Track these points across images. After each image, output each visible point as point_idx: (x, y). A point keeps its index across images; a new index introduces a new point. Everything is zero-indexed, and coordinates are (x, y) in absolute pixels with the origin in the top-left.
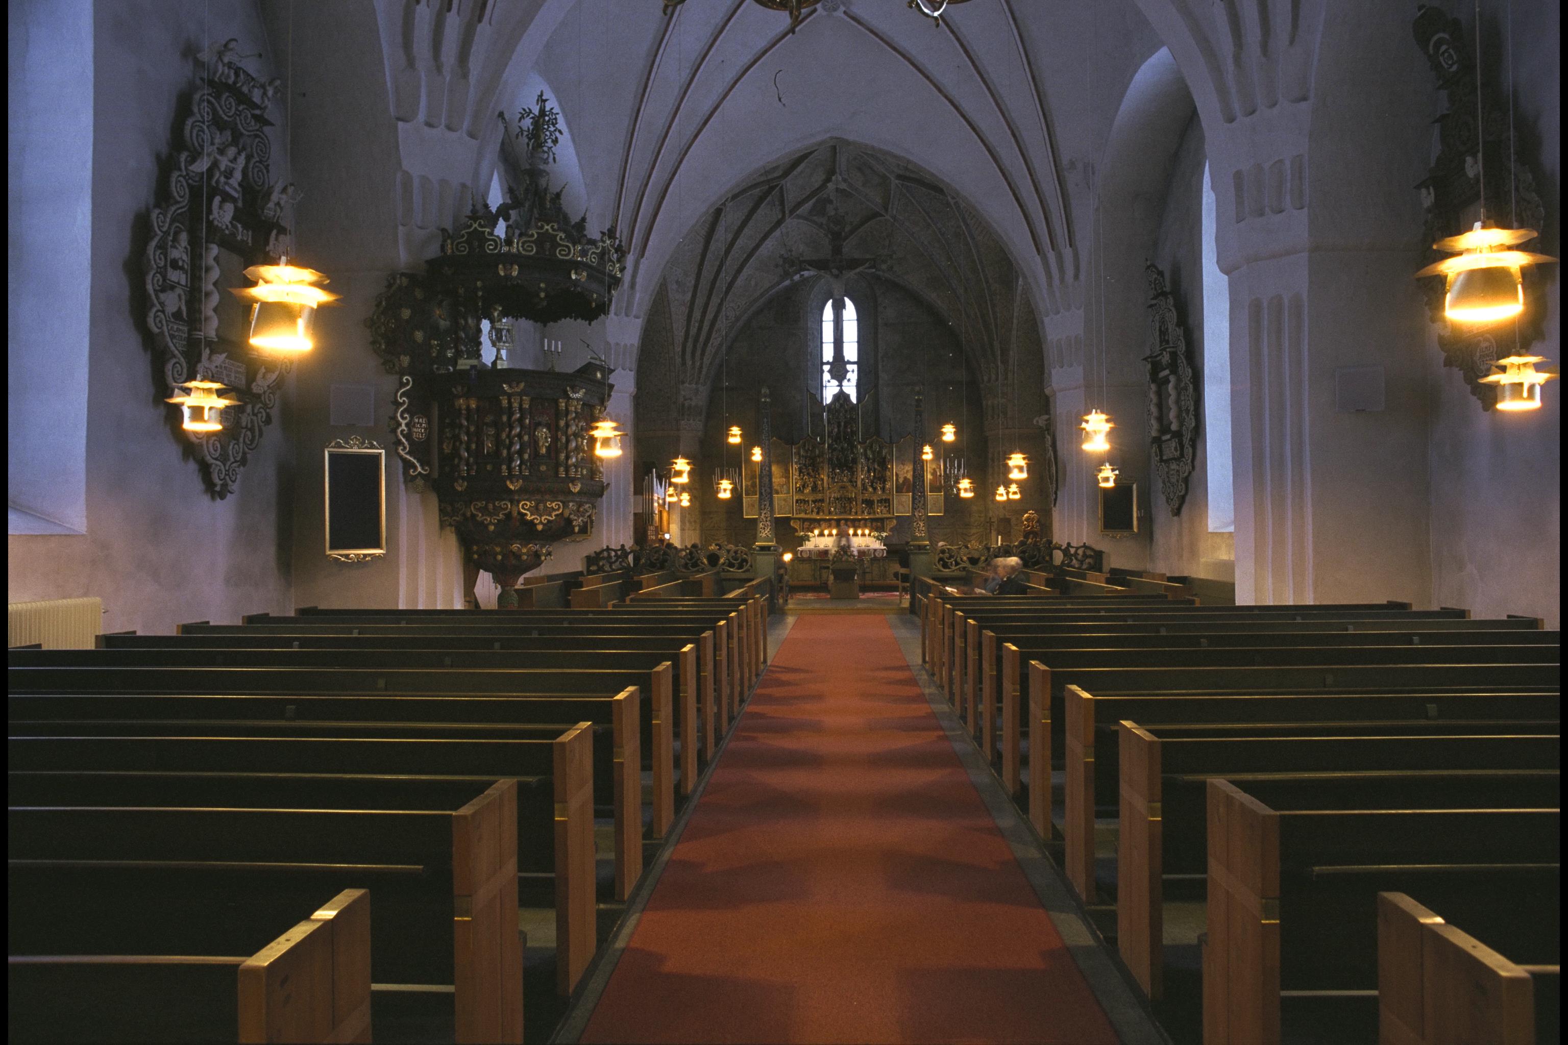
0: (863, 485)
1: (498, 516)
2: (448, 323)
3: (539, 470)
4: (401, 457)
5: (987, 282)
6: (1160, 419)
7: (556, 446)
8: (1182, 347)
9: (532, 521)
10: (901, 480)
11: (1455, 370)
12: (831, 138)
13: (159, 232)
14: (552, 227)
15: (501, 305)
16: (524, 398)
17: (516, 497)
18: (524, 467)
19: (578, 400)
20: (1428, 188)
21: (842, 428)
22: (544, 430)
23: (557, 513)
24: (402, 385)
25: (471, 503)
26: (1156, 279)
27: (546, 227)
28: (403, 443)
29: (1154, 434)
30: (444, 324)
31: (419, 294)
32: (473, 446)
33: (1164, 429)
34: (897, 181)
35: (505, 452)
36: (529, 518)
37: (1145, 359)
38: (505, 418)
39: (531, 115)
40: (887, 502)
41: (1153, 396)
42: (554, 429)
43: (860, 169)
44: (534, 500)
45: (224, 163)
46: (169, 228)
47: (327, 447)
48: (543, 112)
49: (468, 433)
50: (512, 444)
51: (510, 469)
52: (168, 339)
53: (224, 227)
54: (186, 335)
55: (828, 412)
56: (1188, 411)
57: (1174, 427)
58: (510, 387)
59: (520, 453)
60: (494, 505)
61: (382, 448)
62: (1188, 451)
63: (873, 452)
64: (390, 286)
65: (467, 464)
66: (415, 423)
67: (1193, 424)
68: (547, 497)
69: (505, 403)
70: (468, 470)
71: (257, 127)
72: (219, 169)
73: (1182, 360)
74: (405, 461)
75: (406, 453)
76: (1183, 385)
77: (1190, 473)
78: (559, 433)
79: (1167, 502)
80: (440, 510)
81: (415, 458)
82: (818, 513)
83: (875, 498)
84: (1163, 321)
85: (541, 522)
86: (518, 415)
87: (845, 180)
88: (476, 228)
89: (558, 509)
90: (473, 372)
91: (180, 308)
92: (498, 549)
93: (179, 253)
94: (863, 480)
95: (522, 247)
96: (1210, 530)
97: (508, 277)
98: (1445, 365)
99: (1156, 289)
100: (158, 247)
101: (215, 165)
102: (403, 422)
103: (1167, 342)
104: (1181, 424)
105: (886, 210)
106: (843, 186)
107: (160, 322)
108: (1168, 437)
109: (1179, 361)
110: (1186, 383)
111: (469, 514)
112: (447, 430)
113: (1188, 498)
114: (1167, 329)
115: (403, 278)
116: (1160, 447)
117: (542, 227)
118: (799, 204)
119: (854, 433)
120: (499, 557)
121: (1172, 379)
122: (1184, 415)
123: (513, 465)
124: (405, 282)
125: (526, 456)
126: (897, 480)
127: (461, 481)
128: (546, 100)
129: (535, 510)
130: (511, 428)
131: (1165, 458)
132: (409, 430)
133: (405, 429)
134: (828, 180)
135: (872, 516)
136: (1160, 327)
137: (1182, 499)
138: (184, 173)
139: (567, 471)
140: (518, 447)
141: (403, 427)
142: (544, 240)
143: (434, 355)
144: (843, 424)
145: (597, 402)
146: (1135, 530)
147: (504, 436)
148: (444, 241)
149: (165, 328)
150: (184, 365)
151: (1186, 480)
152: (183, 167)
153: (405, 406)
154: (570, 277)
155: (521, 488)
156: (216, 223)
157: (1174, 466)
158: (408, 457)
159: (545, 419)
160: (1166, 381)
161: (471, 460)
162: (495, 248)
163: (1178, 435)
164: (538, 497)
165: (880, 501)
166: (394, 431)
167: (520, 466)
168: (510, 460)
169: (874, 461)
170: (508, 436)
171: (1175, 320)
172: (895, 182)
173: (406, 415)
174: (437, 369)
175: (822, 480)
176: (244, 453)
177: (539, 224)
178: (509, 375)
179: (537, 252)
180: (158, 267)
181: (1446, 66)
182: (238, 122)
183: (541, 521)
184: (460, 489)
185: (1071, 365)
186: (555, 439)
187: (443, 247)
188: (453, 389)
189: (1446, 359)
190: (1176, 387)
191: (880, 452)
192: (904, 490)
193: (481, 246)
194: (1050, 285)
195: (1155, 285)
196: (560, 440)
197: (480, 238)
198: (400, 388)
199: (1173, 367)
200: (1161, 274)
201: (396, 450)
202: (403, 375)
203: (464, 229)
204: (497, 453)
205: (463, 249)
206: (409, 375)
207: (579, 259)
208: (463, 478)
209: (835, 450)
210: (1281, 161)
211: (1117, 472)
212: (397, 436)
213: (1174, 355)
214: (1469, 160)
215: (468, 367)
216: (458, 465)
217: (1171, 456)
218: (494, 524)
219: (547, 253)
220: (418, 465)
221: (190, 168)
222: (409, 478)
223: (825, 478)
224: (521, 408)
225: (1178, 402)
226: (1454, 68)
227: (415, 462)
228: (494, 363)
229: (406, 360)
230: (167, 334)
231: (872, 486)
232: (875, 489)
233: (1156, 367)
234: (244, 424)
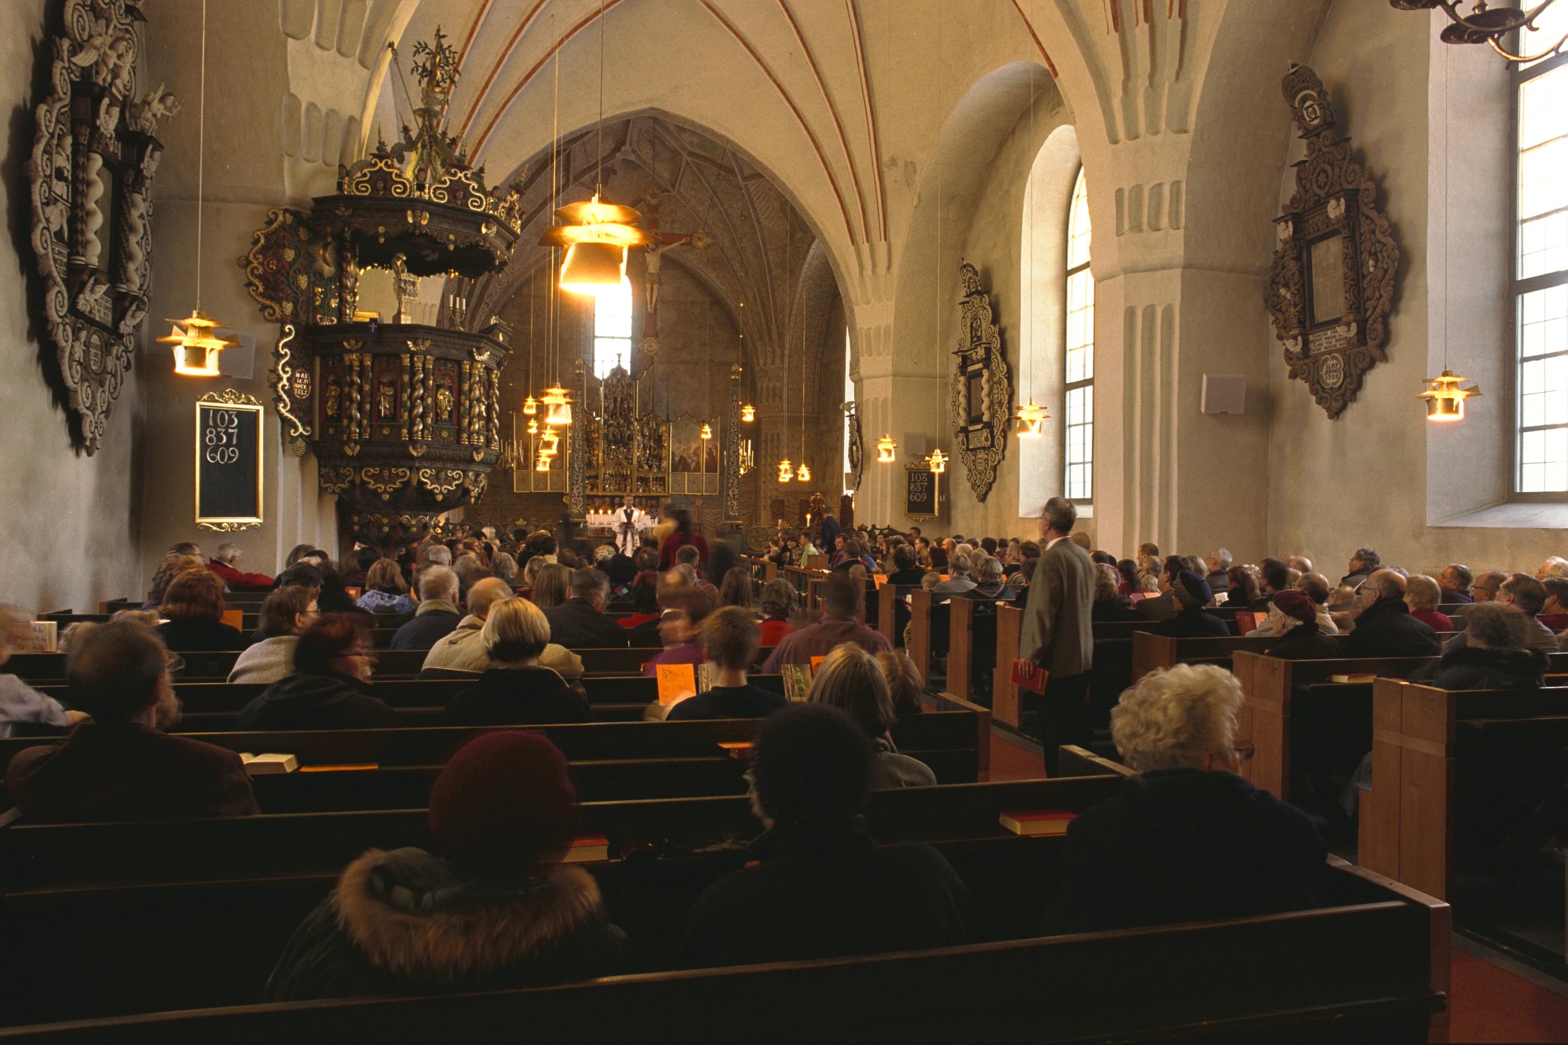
0: (639, 462)
1: (395, 484)
2: (333, 269)
3: (440, 436)
4: (281, 416)
5: (769, 266)
6: (968, 410)
7: (459, 412)
8: (997, 344)
9: (432, 491)
10: (677, 459)
11: (1299, 381)
12: (652, 109)
13: (46, 133)
14: (465, 175)
15: (406, 254)
16: (428, 357)
17: (417, 464)
18: (426, 432)
19: (482, 362)
20: (1286, 222)
21: (618, 404)
22: (447, 393)
23: (457, 482)
24: (284, 334)
25: (361, 469)
26: (970, 278)
27: (459, 175)
28: (284, 401)
29: (962, 423)
30: (328, 270)
31: (303, 234)
32: (368, 407)
33: (974, 418)
34: (689, 159)
35: (406, 415)
36: (429, 487)
37: (955, 353)
38: (406, 378)
39: (427, 51)
40: (661, 481)
41: (961, 387)
42: (457, 392)
43: (650, 142)
44: (435, 468)
45: (112, 61)
46: (54, 130)
47: (199, 400)
48: (440, 46)
49: (360, 390)
50: (413, 406)
51: (411, 433)
52: (52, 262)
53: (109, 135)
54: (65, 260)
55: (605, 386)
56: (1000, 404)
57: (986, 418)
58: (415, 344)
59: (423, 416)
60: (390, 472)
61: (260, 404)
62: (999, 441)
63: (650, 429)
64: (270, 222)
65: (360, 425)
66: (296, 378)
67: (1007, 417)
68: (449, 465)
69: (407, 361)
70: (360, 434)
71: (128, 21)
72: (107, 66)
73: (996, 356)
74: (284, 420)
75: (288, 412)
76: (996, 379)
77: (999, 462)
78: (463, 397)
79: (973, 489)
80: (320, 476)
81: (296, 417)
82: (592, 490)
83: (651, 476)
84: (975, 318)
85: (441, 492)
86: (422, 376)
87: (634, 152)
88: (381, 168)
89: (459, 479)
90: (373, 326)
91: (62, 228)
92: (385, 521)
93: (63, 161)
94: (638, 457)
95: (434, 193)
96: (1021, 515)
97: (416, 225)
98: (1290, 377)
99: (969, 287)
100: (45, 151)
101: (102, 60)
102: (285, 376)
103: (979, 338)
104: (993, 416)
105: (673, 186)
106: (632, 157)
107: (46, 241)
108: (979, 427)
109: (993, 357)
110: (1000, 378)
111: (358, 482)
112: (332, 388)
113: (995, 485)
114: (980, 326)
115: (287, 215)
116: (967, 437)
117: (455, 175)
118: (584, 172)
119: (630, 409)
120: (386, 529)
121: (986, 373)
122: (996, 407)
123: (416, 428)
124: (289, 218)
125: (429, 421)
126: (673, 458)
127: (353, 445)
128: (444, 36)
129: (436, 479)
130: (414, 389)
131: (971, 447)
132: (291, 385)
133: (287, 384)
134: (617, 149)
135: (646, 494)
136: (972, 324)
137: (990, 486)
138: (67, 65)
139: (469, 438)
140: (421, 410)
141: (285, 382)
142: (456, 189)
143: (317, 303)
144: (619, 399)
145: (495, 366)
146: (936, 513)
147: (405, 397)
148: (342, 178)
149: (50, 250)
150: (66, 295)
151: (995, 469)
152: (66, 58)
153: (287, 359)
154: (480, 231)
155: (423, 455)
156: (102, 130)
157: (981, 455)
158: (288, 415)
159: (448, 382)
160: (979, 374)
161: (365, 422)
162: (404, 192)
163: (989, 426)
164: (439, 465)
165: (656, 479)
166: (274, 386)
167: (422, 431)
168: (412, 423)
169: (650, 439)
170: (410, 397)
171: (990, 318)
172: (686, 157)
173: (287, 369)
174: (321, 319)
175: (598, 455)
176: (109, 403)
177: (453, 171)
178: (413, 330)
179: (449, 201)
180: (45, 176)
181: (1308, 119)
182: (113, 11)
183: (440, 490)
184: (349, 452)
185: (880, 355)
186: (458, 404)
187: (340, 186)
188: (345, 344)
189: (1291, 372)
190: (988, 381)
191: (657, 430)
192: (680, 468)
193: (387, 189)
194: (861, 275)
195: (969, 282)
196: (464, 405)
197: (382, 179)
198: (282, 338)
199: (987, 361)
200: (976, 273)
201: (277, 406)
202: (283, 323)
203: (367, 167)
204: (394, 416)
205: (364, 189)
206: (292, 323)
207: (491, 212)
208: (356, 442)
209: (610, 426)
210: (1160, 185)
211: (946, 459)
212: (277, 392)
213: (988, 351)
214: (1333, 203)
215: (368, 320)
216: (349, 427)
217: (979, 445)
218: (389, 493)
219: (459, 203)
220: (299, 424)
221: (74, 60)
222: (288, 439)
223: (601, 455)
224: (424, 369)
225: (989, 394)
226: (1316, 122)
227: (296, 421)
228: (397, 316)
229: (289, 307)
230: (51, 256)
231: (647, 464)
232: (650, 467)
233: (966, 361)
234: (109, 369)
